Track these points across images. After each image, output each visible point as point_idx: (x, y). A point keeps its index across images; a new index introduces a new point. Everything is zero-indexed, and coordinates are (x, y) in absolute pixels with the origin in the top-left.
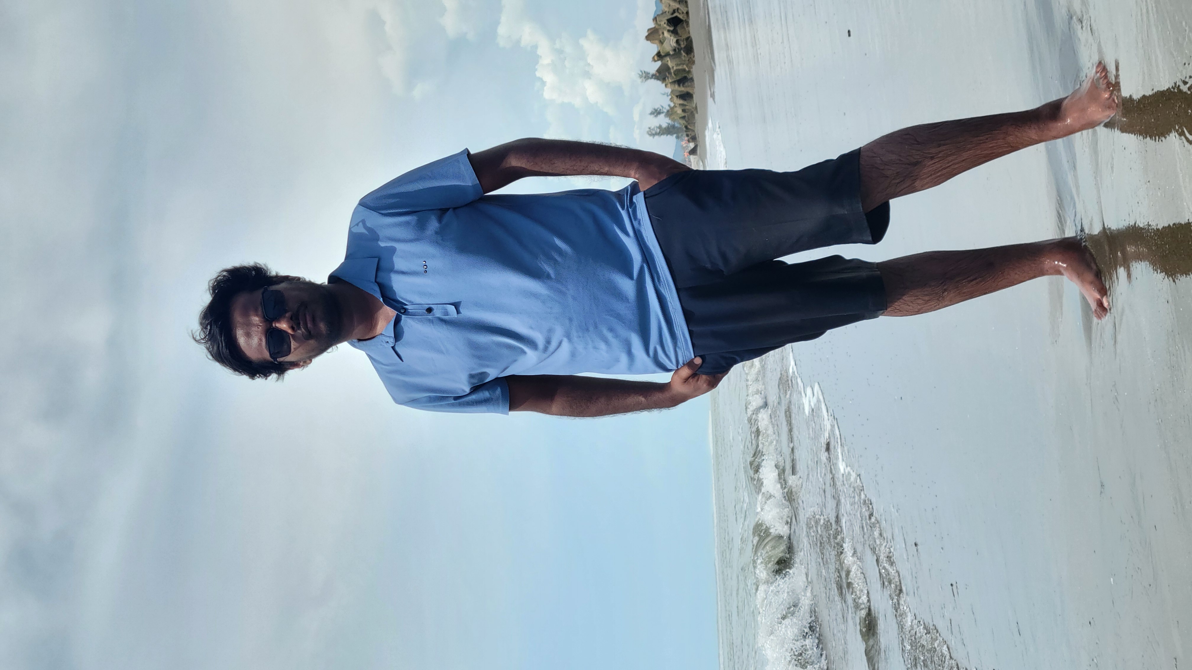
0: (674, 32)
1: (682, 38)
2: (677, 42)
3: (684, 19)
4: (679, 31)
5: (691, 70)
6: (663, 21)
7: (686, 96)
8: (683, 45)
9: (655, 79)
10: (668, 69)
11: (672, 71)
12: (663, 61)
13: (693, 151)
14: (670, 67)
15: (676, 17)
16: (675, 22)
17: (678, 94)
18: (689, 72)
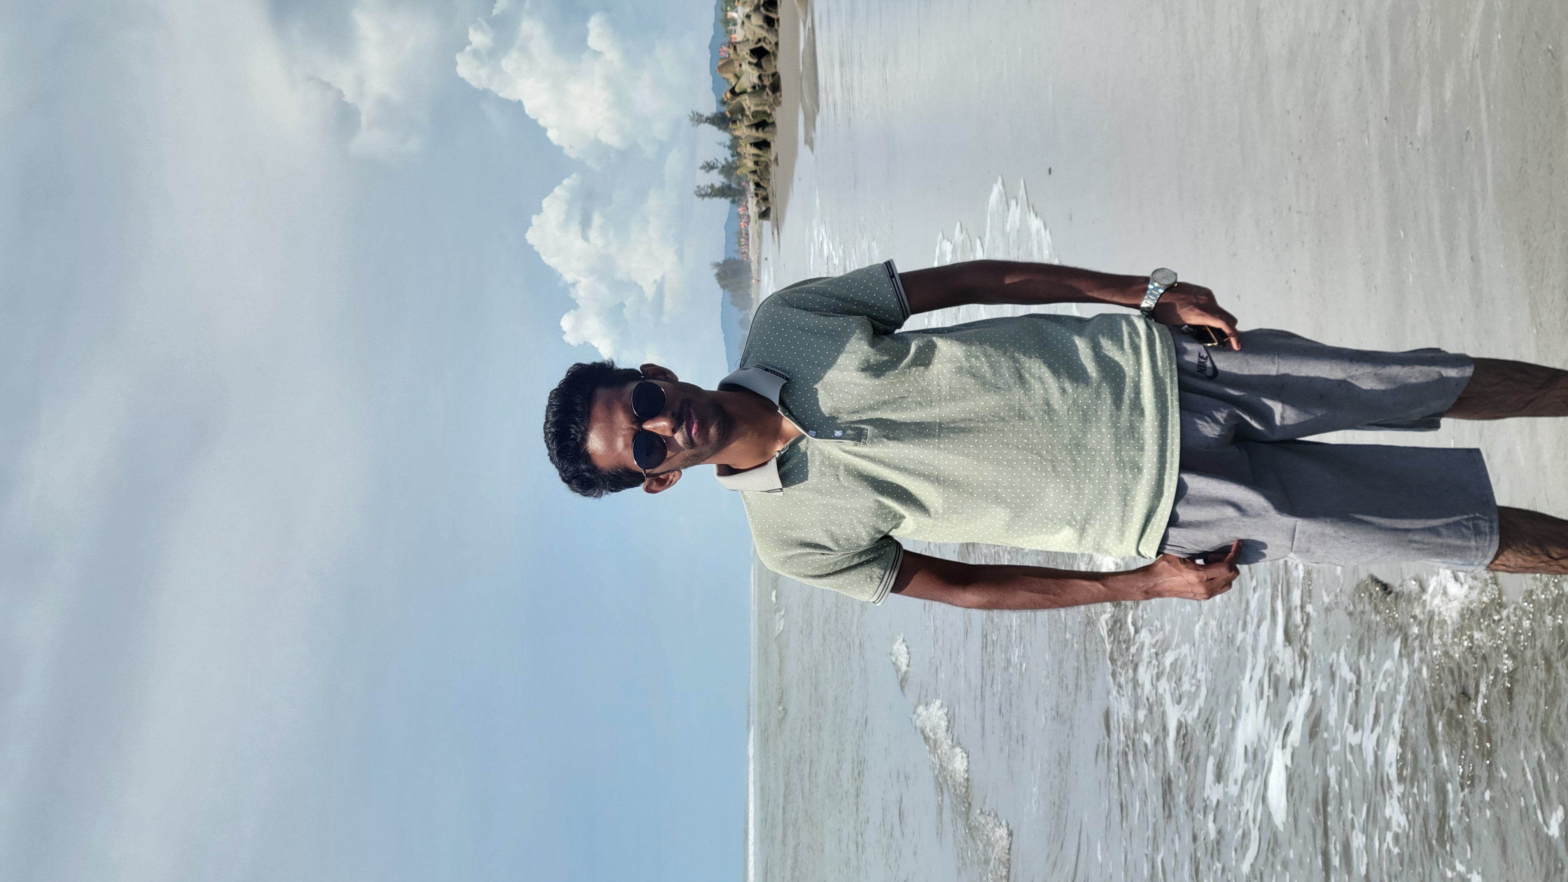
0: (758, 65)
1: (767, 73)
2: (760, 77)
3: (771, 51)
4: (764, 65)
5: (773, 113)
6: (744, 51)
7: (762, 145)
8: (767, 82)
9: (710, 123)
10: (742, 110)
11: (748, 113)
12: (738, 99)
13: (764, 215)
14: (746, 107)
15: (762, 48)
16: (760, 54)
17: (752, 141)
18: (770, 115)
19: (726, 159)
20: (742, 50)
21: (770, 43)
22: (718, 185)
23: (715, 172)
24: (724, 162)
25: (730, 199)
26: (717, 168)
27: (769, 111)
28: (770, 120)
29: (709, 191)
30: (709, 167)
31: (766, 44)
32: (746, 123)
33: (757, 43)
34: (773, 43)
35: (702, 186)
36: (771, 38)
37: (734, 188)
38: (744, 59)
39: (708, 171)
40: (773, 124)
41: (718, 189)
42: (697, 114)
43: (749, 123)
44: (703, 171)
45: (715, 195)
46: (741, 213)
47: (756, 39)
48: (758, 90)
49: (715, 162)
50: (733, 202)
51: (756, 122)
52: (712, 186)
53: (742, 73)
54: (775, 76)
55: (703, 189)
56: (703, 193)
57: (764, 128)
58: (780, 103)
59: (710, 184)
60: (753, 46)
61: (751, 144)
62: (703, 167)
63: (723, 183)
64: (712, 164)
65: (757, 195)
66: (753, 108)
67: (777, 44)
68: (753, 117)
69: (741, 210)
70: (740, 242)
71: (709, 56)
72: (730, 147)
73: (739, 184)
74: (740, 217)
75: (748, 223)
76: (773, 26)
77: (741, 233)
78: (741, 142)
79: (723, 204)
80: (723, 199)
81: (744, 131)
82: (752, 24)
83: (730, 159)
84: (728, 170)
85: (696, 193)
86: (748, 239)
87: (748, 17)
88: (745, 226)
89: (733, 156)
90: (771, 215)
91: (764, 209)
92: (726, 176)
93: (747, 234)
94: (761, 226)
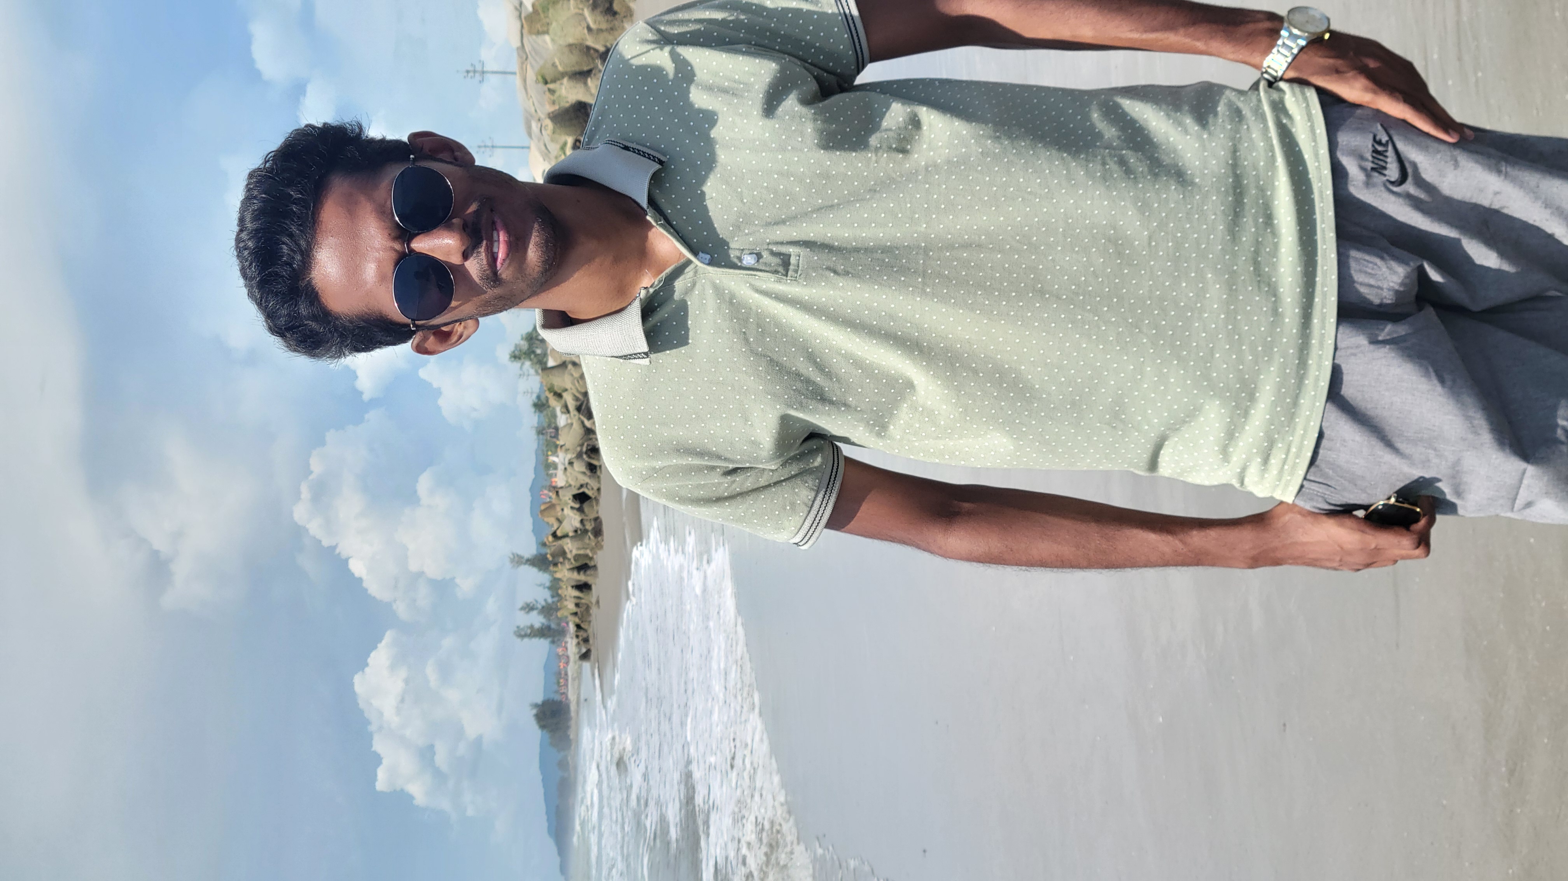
0: (580, 510)
1: (588, 518)
2: (582, 521)
3: (593, 497)
4: (586, 510)
5: (595, 557)
6: (567, 497)
7: (583, 587)
8: (589, 526)
9: (530, 564)
10: (563, 553)
11: (569, 556)
12: (560, 542)
13: (585, 656)
14: (567, 551)
15: (583, 494)
16: (582, 498)
17: (574, 583)
18: (591, 559)
19: (545, 600)
20: (564, 496)
21: (592, 489)
22: (537, 625)
23: (535, 613)
24: (543, 603)
25: (549, 640)
26: (537, 609)
27: (590, 555)
28: (592, 564)
29: (529, 631)
30: (529, 608)
31: (588, 489)
32: (568, 566)
33: (579, 489)
34: (595, 488)
35: (522, 626)
36: (593, 484)
37: (553, 629)
38: (567, 504)
39: (528, 612)
40: (595, 567)
41: (538, 629)
42: (518, 555)
43: (571, 566)
44: (523, 612)
45: (535, 636)
46: (560, 654)
47: (578, 485)
48: (579, 534)
49: (535, 603)
50: (553, 642)
51: (578, 564)
52: (532, 627)
53: (564, 517)
54: (597, 519)
55: (523, 629)
56: (523, 633)
57: (585, 571)
58: (601, 547)
59: (529, 624)
60: (576, 492)
61: (573, 587)
62: (522, 609)
63: (543, 624)
64: (531, 605)
65: (577, 636)
66: (575, 552)
67: (599, 490)
68: (575, 560)
69: (560, 651)
70: (558, 683)
71: (530, 499)
72: (550, 588)
73: (559, 624)
74: (559, 657)
75: (567, 663)
76: (595, 472)
77: (560, 673)
78: (562, 584)
79: (542, 645)
80: (542, 640)
81: (565, 573)
82: (574, 470)
83: (550, 600)
84: (548, 610)
85: (515, 633)
86: (567, 680)
87: (571, 463)
88: (564, 667)
89: (553, 597)
90: (592, 657)
91: (584, 650)
92: (545, 617)
93: (566, 674)
94: (580, 667)
